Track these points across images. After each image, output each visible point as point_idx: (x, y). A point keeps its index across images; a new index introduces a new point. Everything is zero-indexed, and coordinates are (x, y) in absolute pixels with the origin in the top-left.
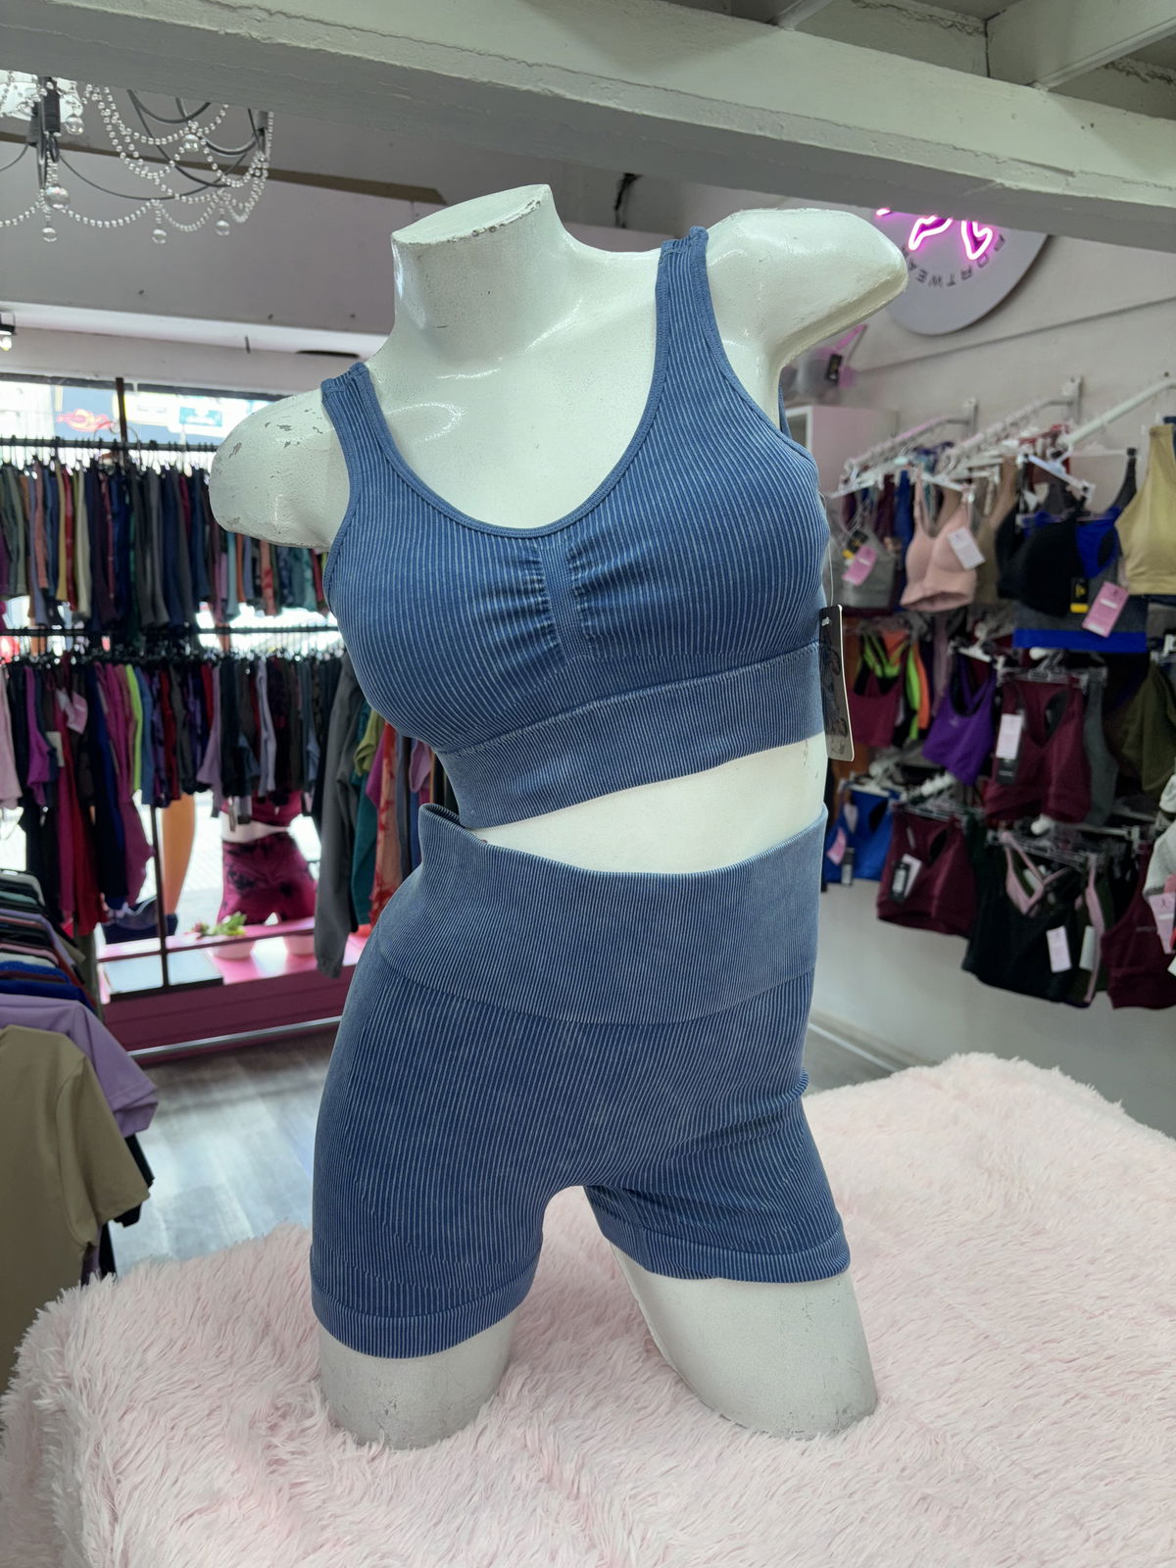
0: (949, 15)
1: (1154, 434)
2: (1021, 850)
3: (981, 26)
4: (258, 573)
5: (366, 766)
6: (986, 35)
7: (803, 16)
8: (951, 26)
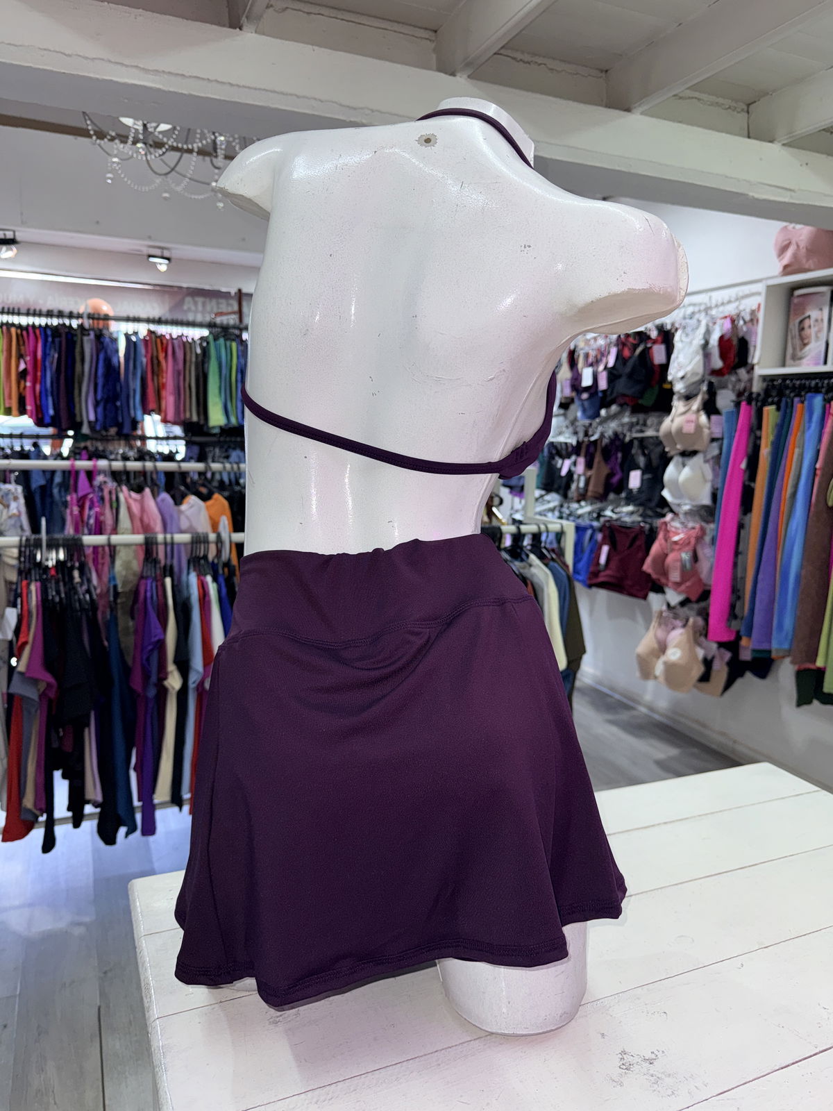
0: (728, 102)
3: (745, 108)
6: (748, 112)
7: (645, 107)
8: (730, 108)
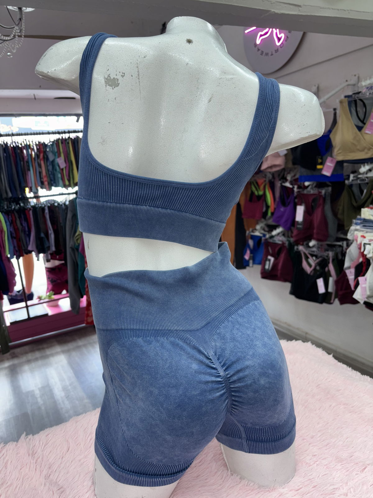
1: (341, 102)
2: (307, 252)
4: (42, 177)
5: (79, 242)
